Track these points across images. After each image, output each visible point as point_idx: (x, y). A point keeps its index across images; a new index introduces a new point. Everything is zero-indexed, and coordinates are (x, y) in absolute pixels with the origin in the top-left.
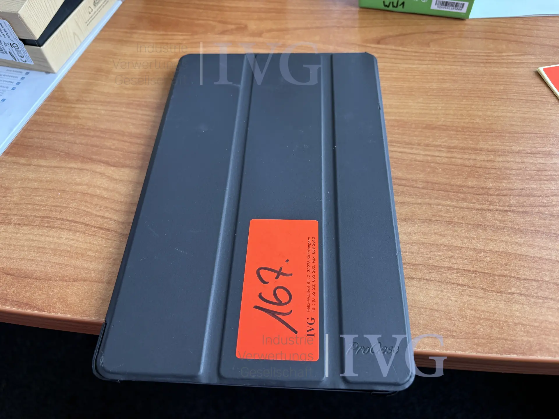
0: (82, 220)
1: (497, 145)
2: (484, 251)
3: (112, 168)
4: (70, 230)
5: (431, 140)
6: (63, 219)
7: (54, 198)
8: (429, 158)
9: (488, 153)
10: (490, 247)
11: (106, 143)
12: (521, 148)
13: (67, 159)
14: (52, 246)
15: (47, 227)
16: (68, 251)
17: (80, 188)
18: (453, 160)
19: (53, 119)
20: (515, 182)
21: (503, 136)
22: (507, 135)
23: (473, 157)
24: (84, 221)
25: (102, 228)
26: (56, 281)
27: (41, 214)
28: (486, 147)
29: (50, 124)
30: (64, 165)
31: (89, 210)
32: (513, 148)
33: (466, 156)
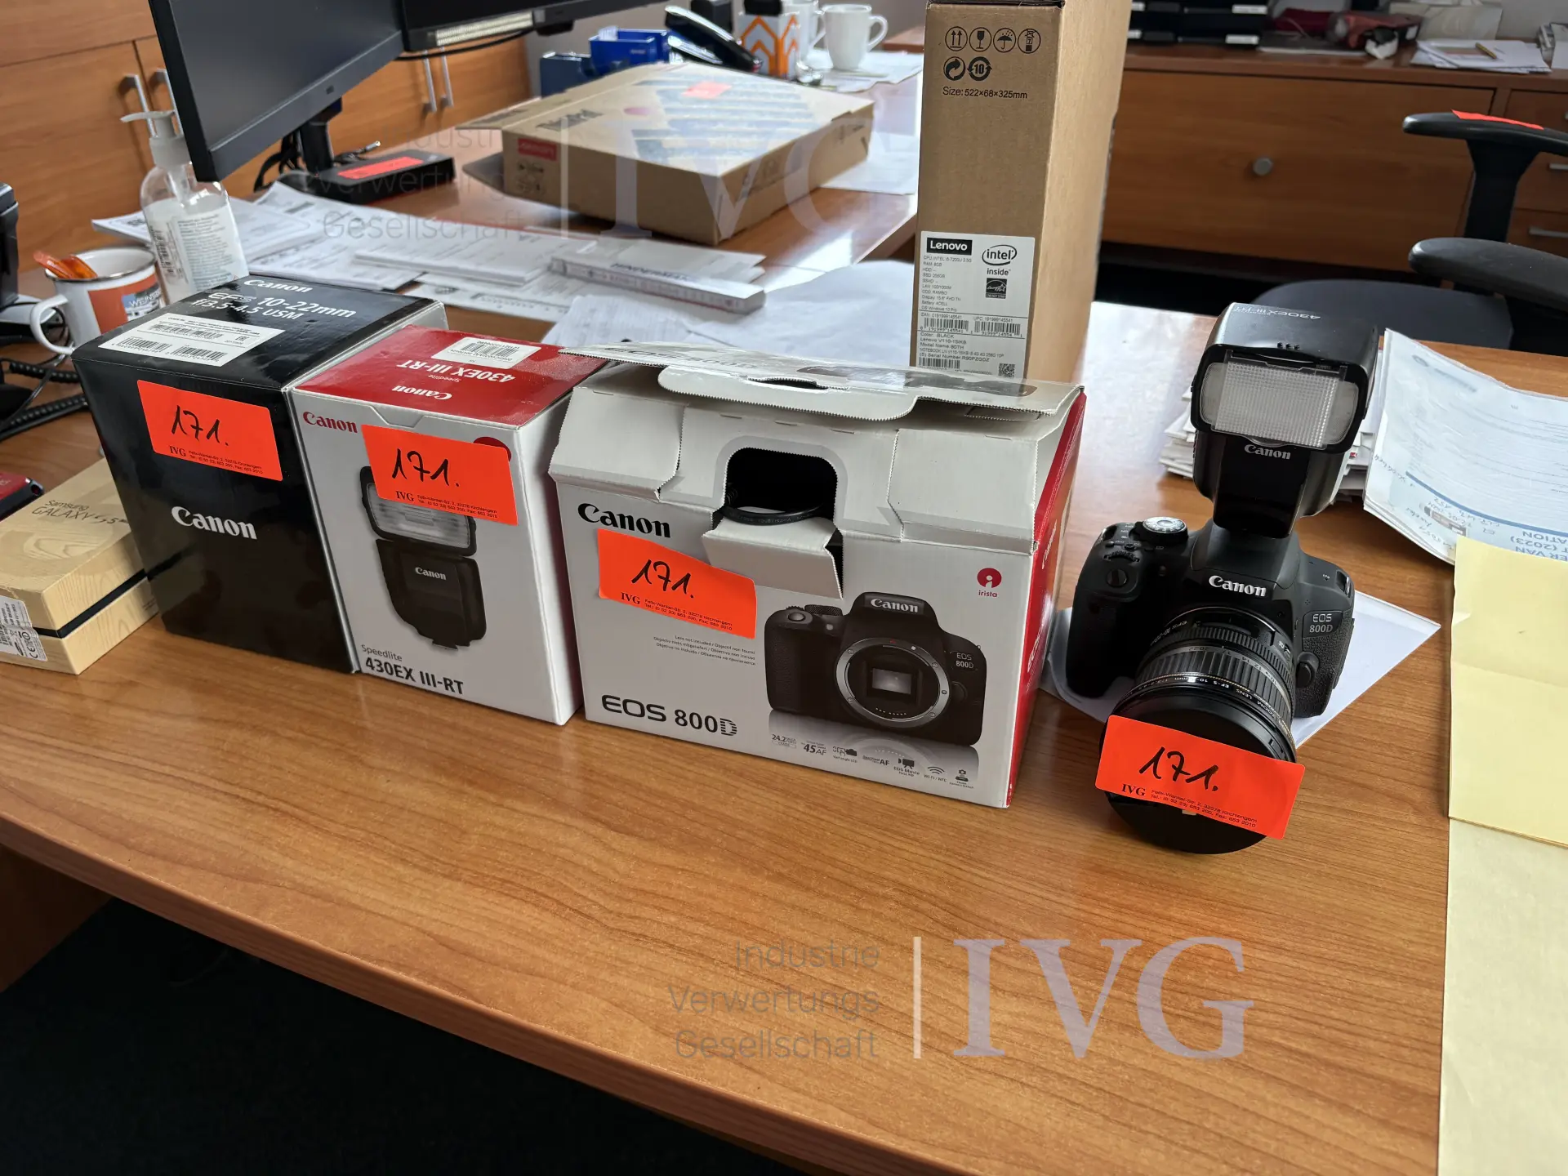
0: (555, 896)
1: (1198, 917)
2: (1123, 1064)
3: (613, 833)
4: (536, 906)
5: (1095, 888)
6: (529, 889)
7: (524, 857)
8: (1082, 915)
9: (1180, 926)
10: (1136, 1061)
11: (612, 796)
12: (1235, 930)
14: (508, 922)
15: (507, 895)
16: (528, 934)
17: (562, 851)
18: (1120, 924)
20: (1207, 978)
21: (1212, 905)
22: (1220, 905)
23: (1155, 926)
24: (558, 898)
25: (580, 913)
26: (505, 968)
27: (501, 876)
28: (1178, 916)
30: (548, 815)
31: (569, 885)
32: (1222, 926)
33: (1143, 924)
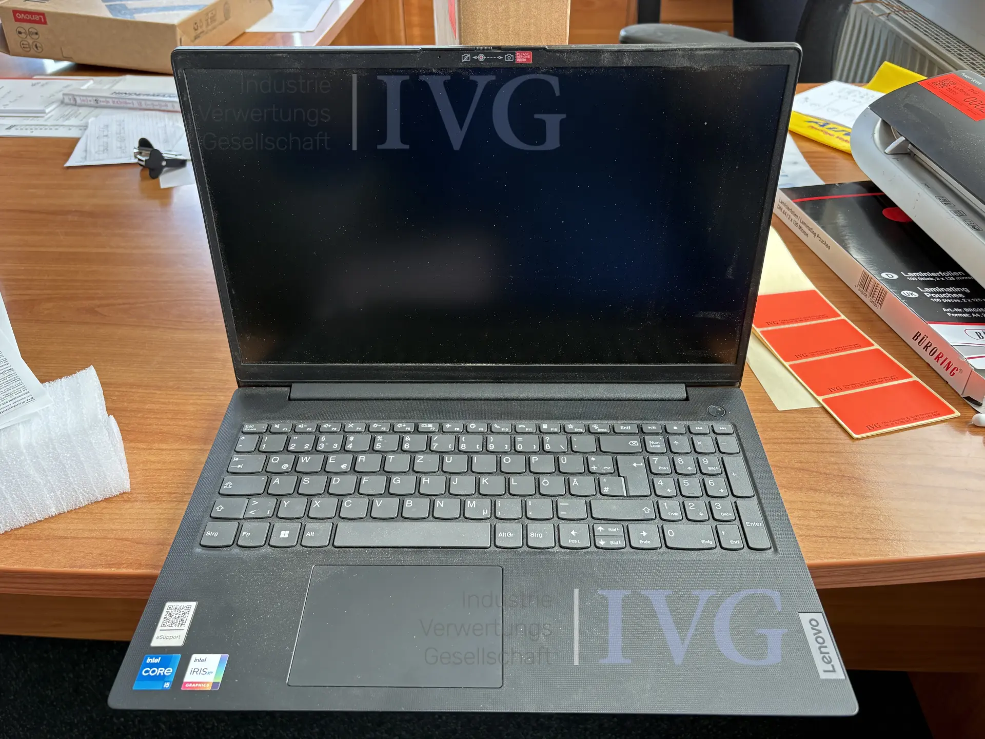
13: (189, 442)
19: (171, 407)
29: (168, 411)
